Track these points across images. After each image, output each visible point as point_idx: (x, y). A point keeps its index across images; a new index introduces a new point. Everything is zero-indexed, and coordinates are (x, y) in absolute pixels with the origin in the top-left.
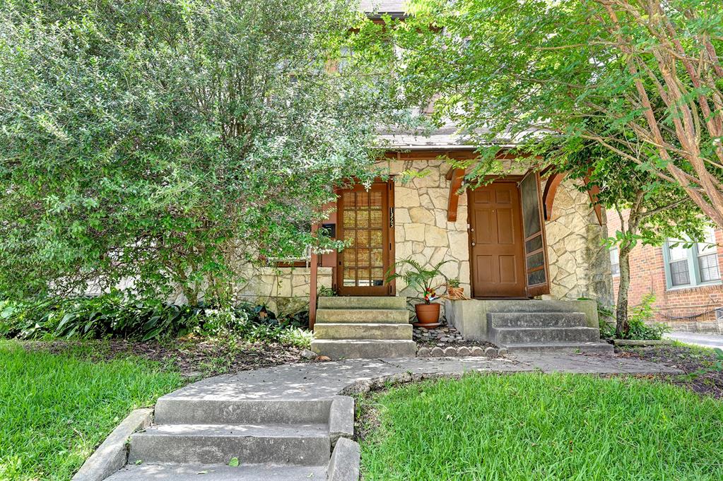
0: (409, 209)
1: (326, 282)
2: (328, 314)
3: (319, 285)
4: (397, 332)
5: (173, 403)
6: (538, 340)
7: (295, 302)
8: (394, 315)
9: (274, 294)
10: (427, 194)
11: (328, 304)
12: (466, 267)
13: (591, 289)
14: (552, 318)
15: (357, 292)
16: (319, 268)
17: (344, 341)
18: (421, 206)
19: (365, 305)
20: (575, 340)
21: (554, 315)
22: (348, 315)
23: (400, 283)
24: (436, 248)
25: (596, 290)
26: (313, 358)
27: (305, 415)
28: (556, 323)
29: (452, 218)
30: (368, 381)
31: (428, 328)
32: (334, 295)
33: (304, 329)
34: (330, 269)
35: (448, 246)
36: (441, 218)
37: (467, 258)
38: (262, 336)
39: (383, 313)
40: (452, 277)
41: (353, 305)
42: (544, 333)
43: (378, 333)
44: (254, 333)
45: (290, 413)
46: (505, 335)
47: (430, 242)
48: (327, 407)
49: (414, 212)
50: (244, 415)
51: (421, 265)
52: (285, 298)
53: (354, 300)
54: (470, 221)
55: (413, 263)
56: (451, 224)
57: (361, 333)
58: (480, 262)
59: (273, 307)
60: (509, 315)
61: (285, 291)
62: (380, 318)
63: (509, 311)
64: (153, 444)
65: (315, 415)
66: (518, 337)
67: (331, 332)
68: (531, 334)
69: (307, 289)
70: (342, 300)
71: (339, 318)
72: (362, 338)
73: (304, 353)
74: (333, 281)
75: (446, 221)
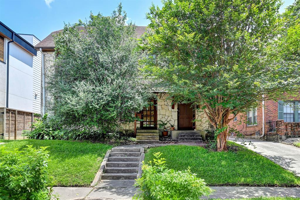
0: (161, 105)
1: (138, 125)
2: (139, 134)
3: (137, 126)
4: (155, 138)
5: (114, 149)
6: (188, 140)
7: (130, 131)
8: (155, 134)
9: (124, 129)
10: (166, 101)
11: (139, 132)
12: (176, 122)
13: (210, 127)
14: (193, 135)
15: (146, 128)
16: (137, 122)
17: (143, 140)
18: (165, 104)
19: (148, 132)
20: (196, 140)
21: (193, 134)
22: (144, 134)
23: (158, 126)
24: (168, 116)
25: (211, 128)
26: (136, 144)
27: (136, 151)
28: (194, 136)
29: (173, 108)
30: (148, 147)
31: (164, 137)
32: (141, 129)
33: (134, 138)
34: (139, 122)
35: (172, 116)
36: (170, 108)
37: (177, 119)
38: (124, 139)
39: (152, 134)
40: (172, 124)
41: (145, 132)
42: (189, 138)
43: (151, 138)
44: (122, 139)
45: (134, 150)
46: (180, 139)
47: (167, 115)
48: (140, 149)
49: (163, 106)
50: (126, 151)
51: (164, 121)
52: (127, 130)
53: (146, 131)
54: (178, 109)
55: (161, 121)
56: (173, 110)
57: (147, 138)
58: (181, 120)
59: (124, 132)
60: (183, 134)
61: (127, 128)
62: (152, 135)
63: (184, 133)
64: (114, 154)
65: (138, 151)
66: (183, 139)
67: (140, 138)
68: (186, 139)
69: (133, 127)
70: (143, 131)
71: (142, 135)
72: (147, 140)
73: (134, 143)
74: (140, 125)
75: (171, 109)
